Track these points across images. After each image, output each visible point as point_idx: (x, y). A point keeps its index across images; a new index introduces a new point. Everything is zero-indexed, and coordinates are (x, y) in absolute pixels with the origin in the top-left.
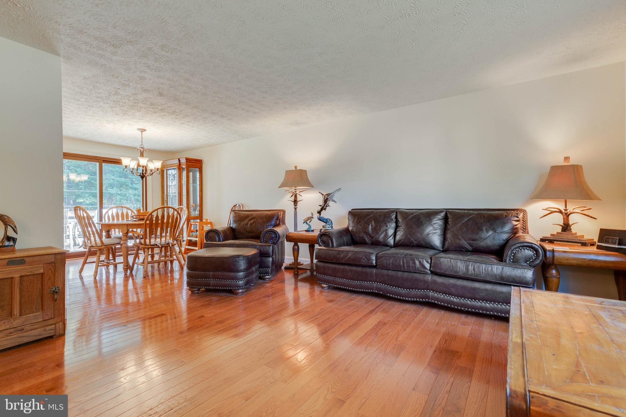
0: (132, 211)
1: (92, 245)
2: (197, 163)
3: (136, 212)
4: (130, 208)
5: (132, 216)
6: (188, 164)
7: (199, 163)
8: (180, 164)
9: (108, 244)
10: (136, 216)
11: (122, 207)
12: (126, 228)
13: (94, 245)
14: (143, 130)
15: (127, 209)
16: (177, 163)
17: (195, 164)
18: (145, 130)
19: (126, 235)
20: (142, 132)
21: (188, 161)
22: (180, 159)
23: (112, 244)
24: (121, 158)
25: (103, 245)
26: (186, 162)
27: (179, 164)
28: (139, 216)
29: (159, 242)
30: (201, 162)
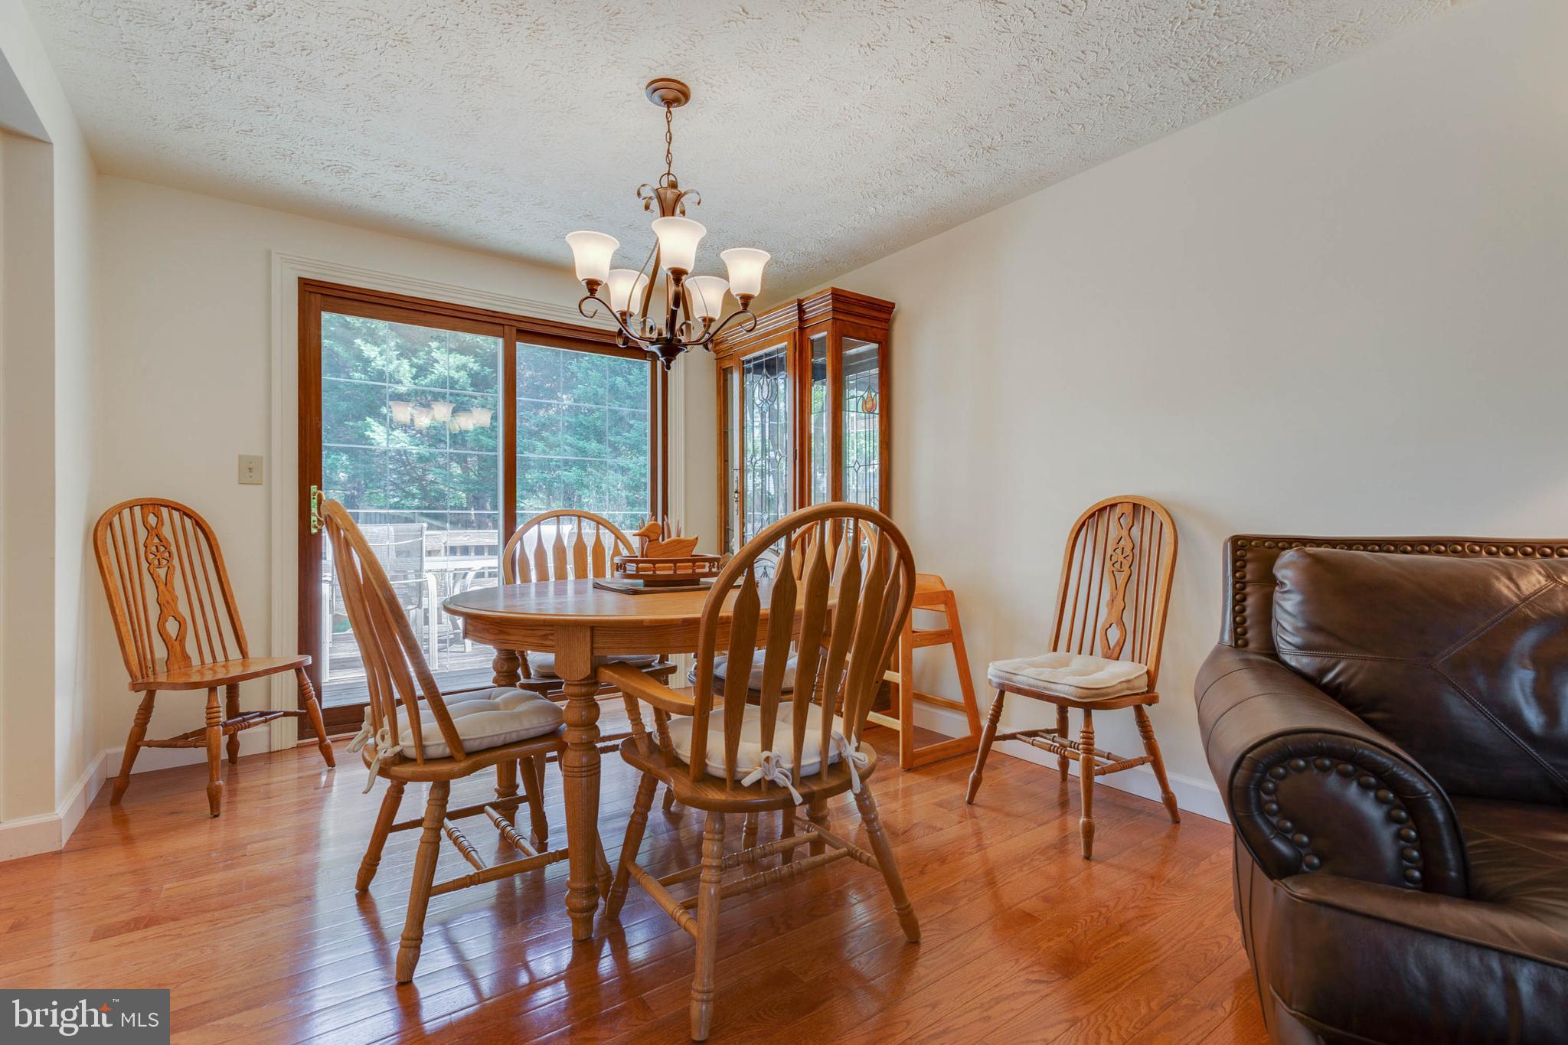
0: (618, 536)
1: (397, 749)
2: (874, 317)
3: (635, 542)
4: (611, 521)
5: (617, 560)
6: (839, 322)
7: (882, 319)
8: (802, 329)
9: (485, 744)
10: (637, 562)
11: (579, 517)
12: (589, 648)
13: (412, 753)
15: (598, 523)
16: (788, 326)
17: (865, 322)
18: (685, 97)
19: (584, 690)
22: (806, 305)
23: (508, 740)
25: (458, 755)
26: (834, 310)
27: (800, 328)
28: (654, 562)
29: (788, 765)
30: (884, 316)
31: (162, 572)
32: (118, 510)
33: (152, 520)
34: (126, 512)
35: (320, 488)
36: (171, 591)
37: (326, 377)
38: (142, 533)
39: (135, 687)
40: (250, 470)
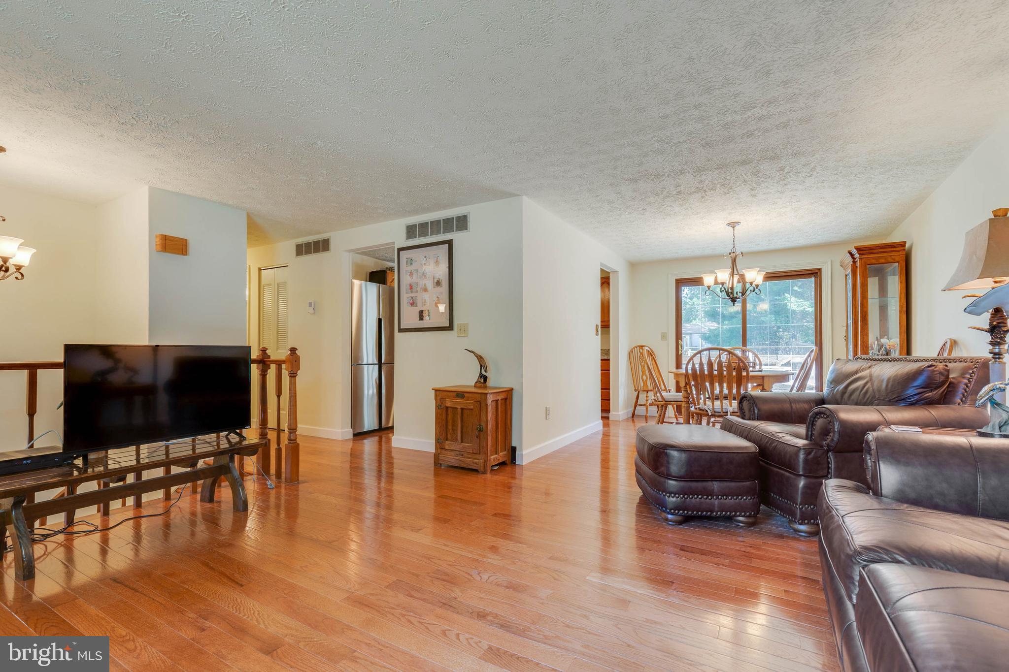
2: (892, 251)
6: (864, 259)
7: (901, 250)
8: (854, 262)
14: (733, 225)
17: (885, 255)
18: (738, 223)
20: (733, 227)
21: (861, 252)
24: (702, 275)
26: (860, 254)
30: (902, 248)
31: (643, 364)
32: (634, 348)
33: (641, 350)
34: (636, 348)
35: (682, 341)
36: (645, 369)
37: (683, 307)
38: (639, 354)
39: (636, 390)
40: (664, 337)
